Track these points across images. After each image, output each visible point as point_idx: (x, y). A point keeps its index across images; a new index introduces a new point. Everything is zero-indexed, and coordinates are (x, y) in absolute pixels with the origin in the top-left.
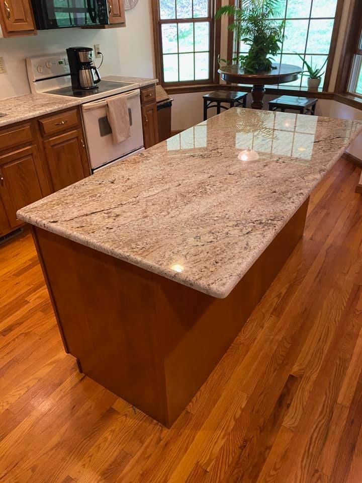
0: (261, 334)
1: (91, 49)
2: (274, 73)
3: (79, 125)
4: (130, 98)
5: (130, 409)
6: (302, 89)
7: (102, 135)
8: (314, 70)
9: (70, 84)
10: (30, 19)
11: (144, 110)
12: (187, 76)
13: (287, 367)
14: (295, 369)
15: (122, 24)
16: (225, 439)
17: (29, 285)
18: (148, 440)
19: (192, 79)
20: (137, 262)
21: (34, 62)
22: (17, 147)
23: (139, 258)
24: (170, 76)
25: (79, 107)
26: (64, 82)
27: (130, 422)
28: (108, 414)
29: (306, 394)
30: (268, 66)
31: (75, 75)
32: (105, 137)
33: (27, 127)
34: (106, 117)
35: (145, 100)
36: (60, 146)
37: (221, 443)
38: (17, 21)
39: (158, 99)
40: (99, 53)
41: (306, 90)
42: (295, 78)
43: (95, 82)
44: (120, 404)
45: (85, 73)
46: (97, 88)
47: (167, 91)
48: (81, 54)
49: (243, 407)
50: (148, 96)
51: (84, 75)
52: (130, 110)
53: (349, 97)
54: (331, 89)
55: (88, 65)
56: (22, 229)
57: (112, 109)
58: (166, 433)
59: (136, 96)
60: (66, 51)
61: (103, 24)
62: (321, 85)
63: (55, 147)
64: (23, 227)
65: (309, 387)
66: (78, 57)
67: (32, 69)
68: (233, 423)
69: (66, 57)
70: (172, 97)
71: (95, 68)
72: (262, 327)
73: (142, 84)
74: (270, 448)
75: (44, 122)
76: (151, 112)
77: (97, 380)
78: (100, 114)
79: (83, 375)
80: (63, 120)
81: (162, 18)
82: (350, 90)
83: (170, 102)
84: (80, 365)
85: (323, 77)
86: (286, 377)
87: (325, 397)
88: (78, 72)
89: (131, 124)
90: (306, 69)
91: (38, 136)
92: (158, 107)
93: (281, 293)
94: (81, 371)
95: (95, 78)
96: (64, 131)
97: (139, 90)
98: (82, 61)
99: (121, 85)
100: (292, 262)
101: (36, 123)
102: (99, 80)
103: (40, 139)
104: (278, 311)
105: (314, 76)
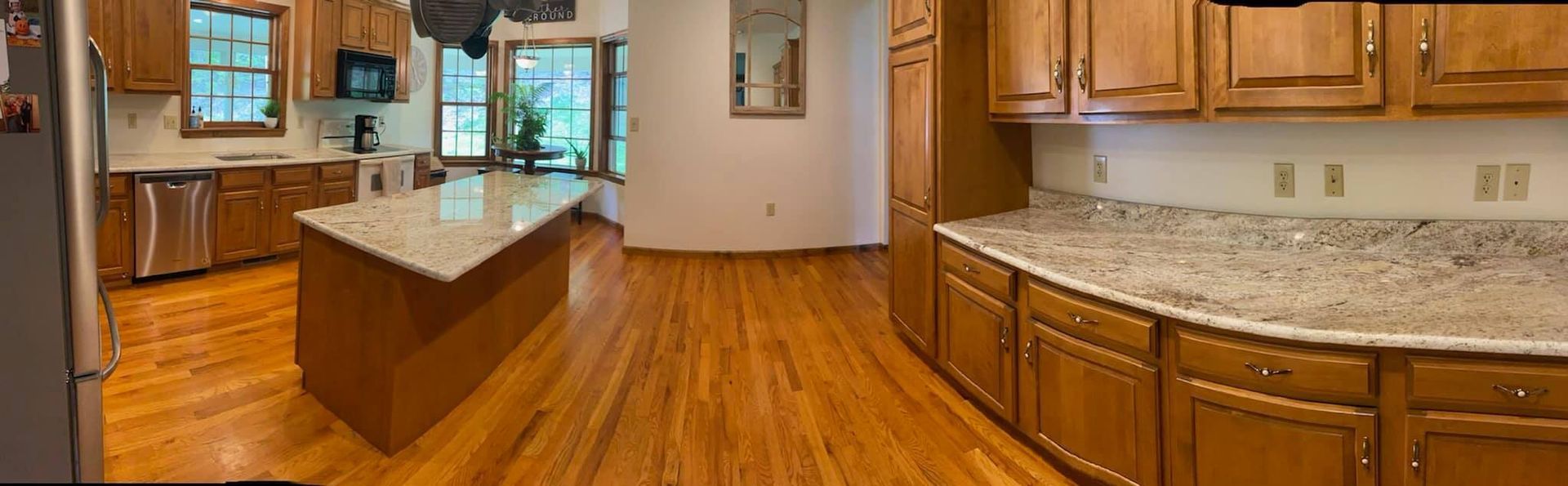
0: (512, 377)
1: (376, 118)
2: (542, 151)
3: (353, 178)
4: (404, 162)
5: (349, 431)
6: (572, 168)
7: (372, 189)
8: (579, 151)
9: (352, 145)
10: (333, 88)
11: (417, 176)
12: (464, 152)
13: (536, 405)
14: (545, 405)
15: (407, 101)
16: (457, 471)
17: (272, 303)
18: (364, 464)
19: (469, 155)
20: (382, 255)
21: (326, 122)
22: (297, 184)
23: (384, 251)
24: (447, 150)
25: (356, 162)
26: (347, 142)
27: (346, 443)
28: (324, 431)
29: (555, 427)
30: (537, 146)
31: (358, 138)
32: (374, 192)
33: (309, 169)
34: (379, 175)
35: (419, 165)
36: (333, 191)
37: (451, 475)
38: (322, 89)
39: (432, 168)
40: (382, 123)
41: (575, 169)
42: (561, 156)
43: (375, 145)
44: (339, 425)
45: (367, 136)
46: (375, 150)
47: (443, 163)
48: (367, 120)
49: (482, 442)
50: (422, 162)
51: (366, 139)
52: (402, 172)
53: (611, 175)
54: (596, 168)
55: (371, 130)
56: (278, 258)
57: (386, 167)
58: (385, 461)
59: (411, 160)
60: (354, 117)
61: (391, 98)
62: (587, 165)
63: (329, 192)
64: (279, 255)
65: (559, 419)
66: (364, 123)
67: (324, 127)
68: (468, 456)
69: (354, 122)
70: (446, 169)
71: (377, 133)
72: (513, 371)
73: (417, 151)
74: (503, 478)
75: (324, 168)
76: (423, 178)
77: (319, 399)
78: (374, 171)
79: (304, 391)
80: (340, 170)
81: (444, 100)
82: (611, 169)
83: (445, 172)
84: (304, 382)
85: (587, 157)
86: (532, 413)
87: (573, 425)
88: (362, 134)
89: (402, 184)
90: (573, 151)
91: (316, 179)
92: (432, 175)
93: (538, 342)
94: (304, 386)
95: (375, 142)
96: (339, 180)
97: (413, 156)
98: (367, 125)
99: (397, 150)
100: (555, 314)
101: (317, 168)
102: (378, 144)
103: (316, 183)
104: (533, 357)
105: (580, 157)
